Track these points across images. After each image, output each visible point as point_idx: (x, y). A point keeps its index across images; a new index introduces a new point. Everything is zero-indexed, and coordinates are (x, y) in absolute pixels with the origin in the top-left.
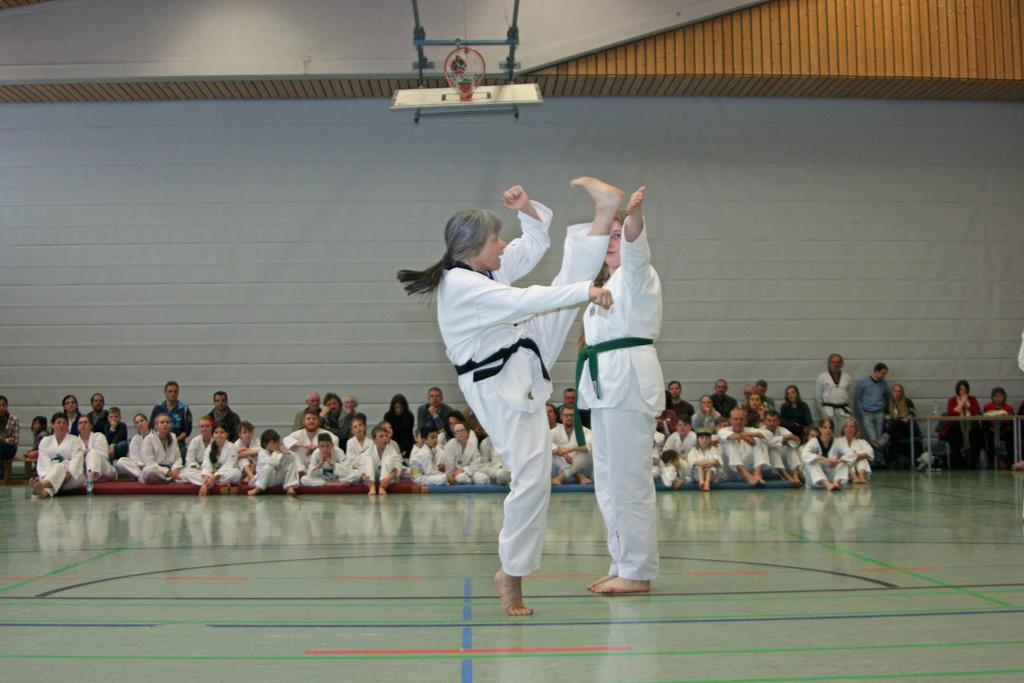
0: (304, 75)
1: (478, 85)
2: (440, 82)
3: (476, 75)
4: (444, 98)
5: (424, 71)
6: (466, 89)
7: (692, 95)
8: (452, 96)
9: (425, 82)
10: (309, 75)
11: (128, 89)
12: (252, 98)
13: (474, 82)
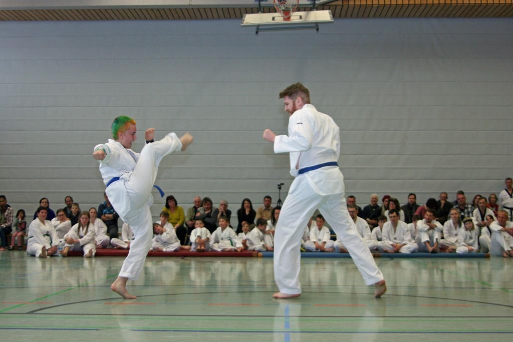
0: (189, 5)
1: (294, 11)
2: (271, 9)
3: (293, 5)
4: (273, 19)
5: (261, 3)
6: (287, 13)
7: (425, 16)
8: (279, 18)
9: (262, 10)
10: (191, 5)
11: (83, 13)
12: (157, 19)
13: (291, 9)
